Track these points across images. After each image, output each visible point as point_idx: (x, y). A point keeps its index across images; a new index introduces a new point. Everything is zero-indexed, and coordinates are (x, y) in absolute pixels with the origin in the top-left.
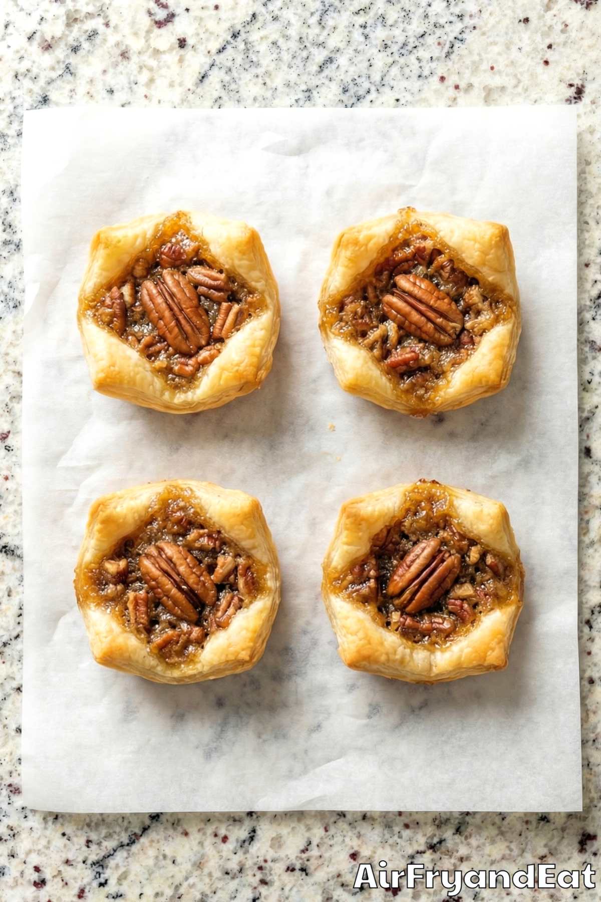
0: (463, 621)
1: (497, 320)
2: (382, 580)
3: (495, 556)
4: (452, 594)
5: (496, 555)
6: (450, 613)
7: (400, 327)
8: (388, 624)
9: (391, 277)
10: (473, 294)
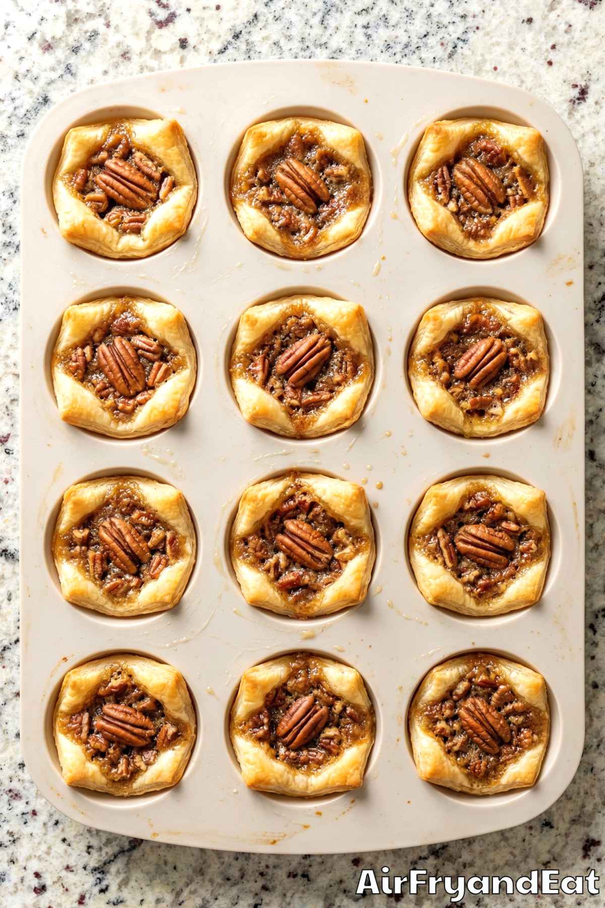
0: (330, 752)
1: (357, 552)
2: (273, 725)
3: (352, 707)
4: (322, 735)
5: (354, 706)
6: (323, 748)
7: (288, 557)
8: (277, 756)
9: (281, 521)
10: (340, 533)
